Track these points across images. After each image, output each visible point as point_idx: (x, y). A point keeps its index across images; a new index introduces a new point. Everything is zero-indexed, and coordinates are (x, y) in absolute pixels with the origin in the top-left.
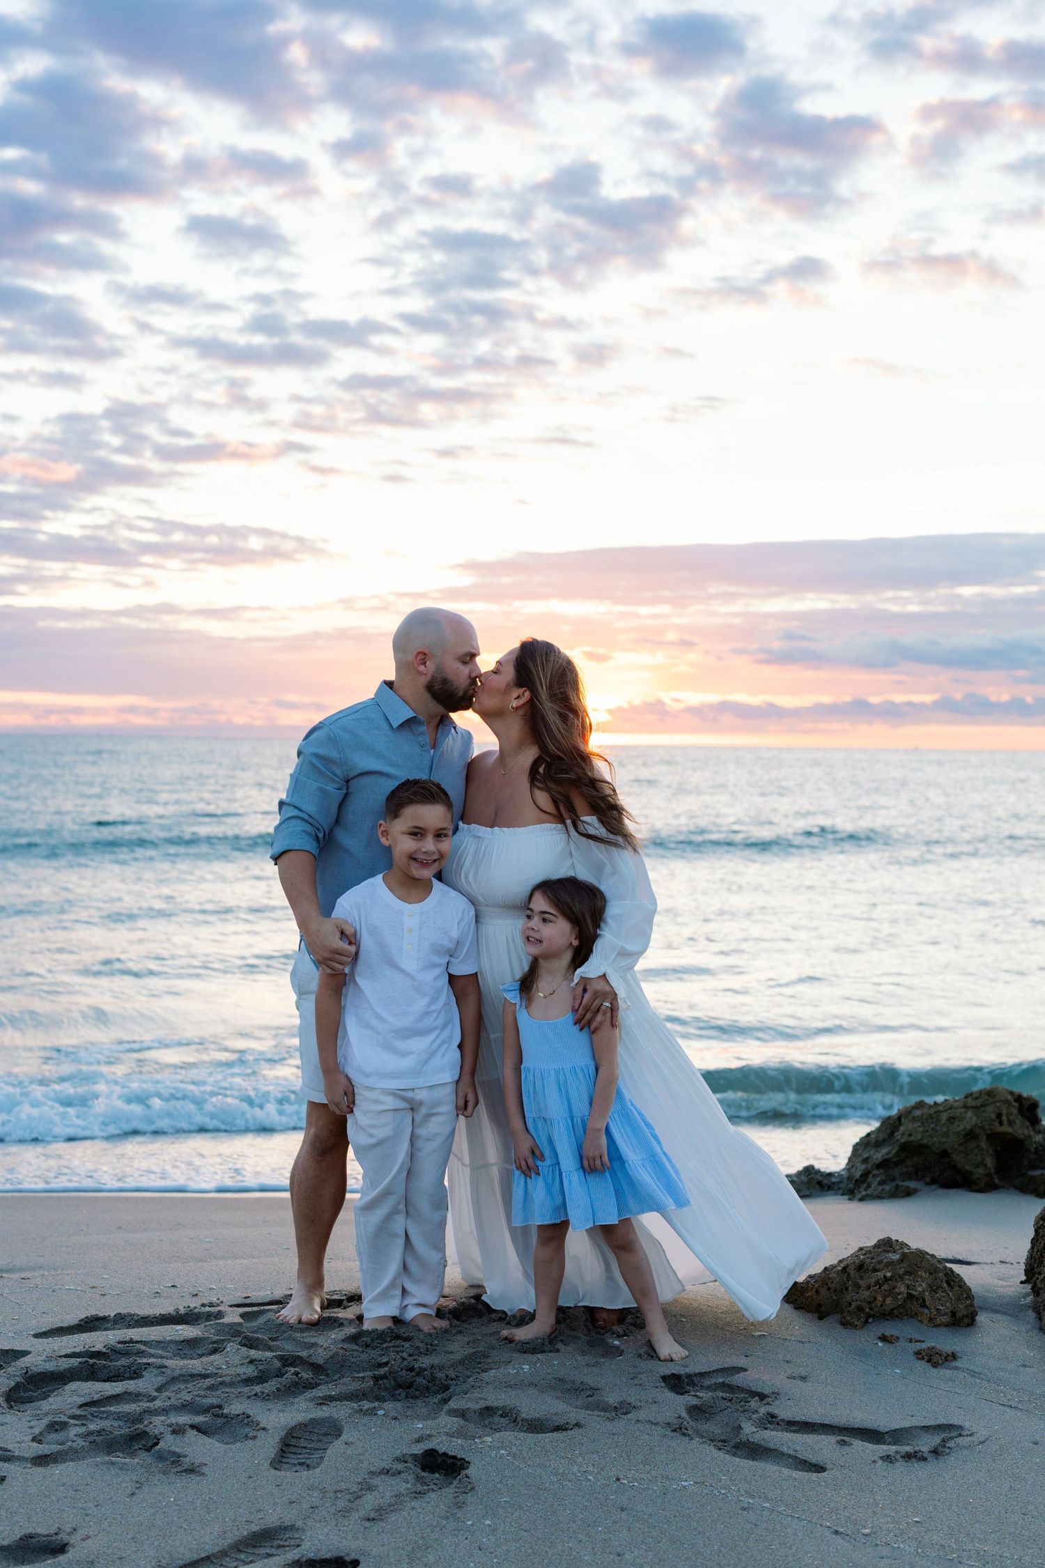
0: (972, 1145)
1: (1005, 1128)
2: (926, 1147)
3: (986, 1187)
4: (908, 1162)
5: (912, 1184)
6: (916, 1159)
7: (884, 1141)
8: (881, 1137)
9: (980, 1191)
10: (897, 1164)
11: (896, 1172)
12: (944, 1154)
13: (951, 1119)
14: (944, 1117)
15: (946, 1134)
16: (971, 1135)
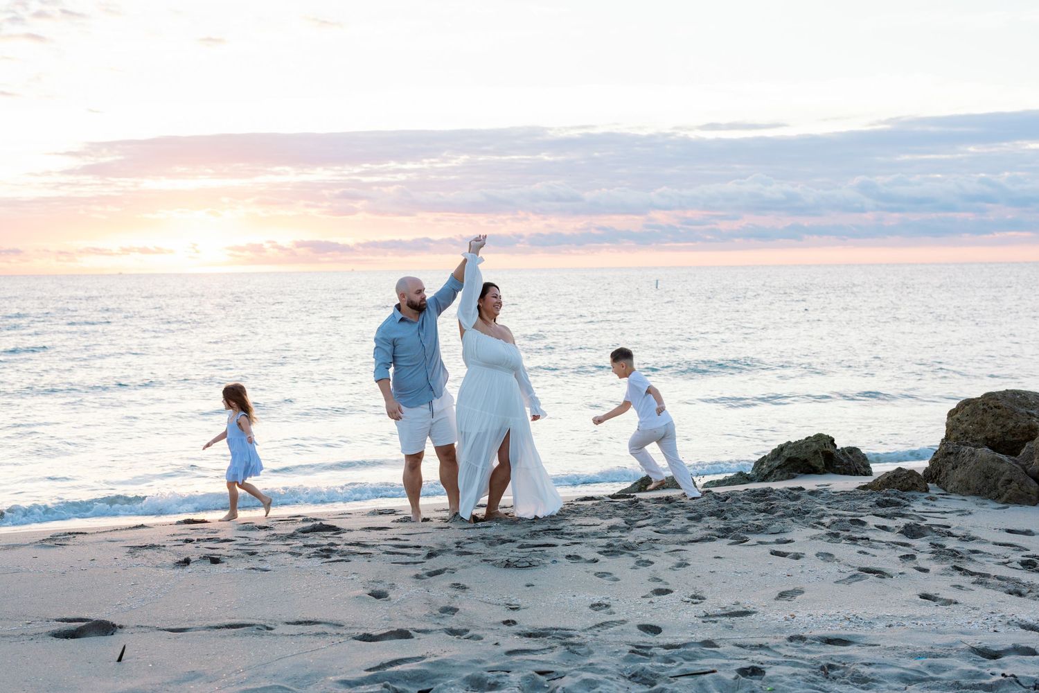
0: (817, 456)
1: (827, 449)
2: (798, 458)
3: (824, 473)
4: (789, 465)
5: (795, 474)
6: (792, 464)
7: (775, 458)
8: (774, 457)
9: (821, 474)
10: (784, 466)
11: (784, 470)
12: (806, 460)
13: (807, 447)
14: (804, 446)
15: (806, 453)
16: (816, 452)
